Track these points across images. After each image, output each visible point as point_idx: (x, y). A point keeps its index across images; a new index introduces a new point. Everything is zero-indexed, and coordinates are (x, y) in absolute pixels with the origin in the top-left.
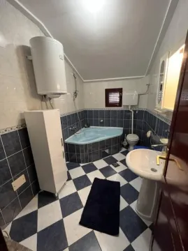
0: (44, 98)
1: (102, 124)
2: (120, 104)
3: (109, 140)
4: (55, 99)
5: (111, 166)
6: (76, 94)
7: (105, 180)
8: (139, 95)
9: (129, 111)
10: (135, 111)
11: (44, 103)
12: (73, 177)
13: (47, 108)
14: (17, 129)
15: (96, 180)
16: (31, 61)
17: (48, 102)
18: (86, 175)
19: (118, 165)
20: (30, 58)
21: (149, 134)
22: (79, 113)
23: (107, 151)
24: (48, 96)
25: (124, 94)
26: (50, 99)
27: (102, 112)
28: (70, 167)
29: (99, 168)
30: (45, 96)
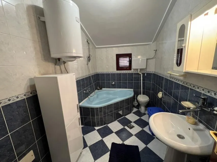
0: (58, 61)
1: (114, 86)
2: (130, 68)
3: (122, 102)
4: (70, 63)
5: (126, 127)
6: (89, 59)
7: (123, 145)
8: (147, 59)
9: (138, 74)
10: (144, 74)
11: (58, 67)
12: (89, 143)
13: (62, 73)
14: (25, 97)
15: (113, 144)
16: (44, 22)
17: (62, 66)
18: (102, 140)
19: (133, 127)
20: (42, 19)
21: (160, 95)
22: (92, 76)
23: (121, 112)
24: (63, 59)
25: (133, 58)
26: (64, 63)
27: (113, 75)
28: (85, 132)
29: (114, 131)
30: (59, 59)
